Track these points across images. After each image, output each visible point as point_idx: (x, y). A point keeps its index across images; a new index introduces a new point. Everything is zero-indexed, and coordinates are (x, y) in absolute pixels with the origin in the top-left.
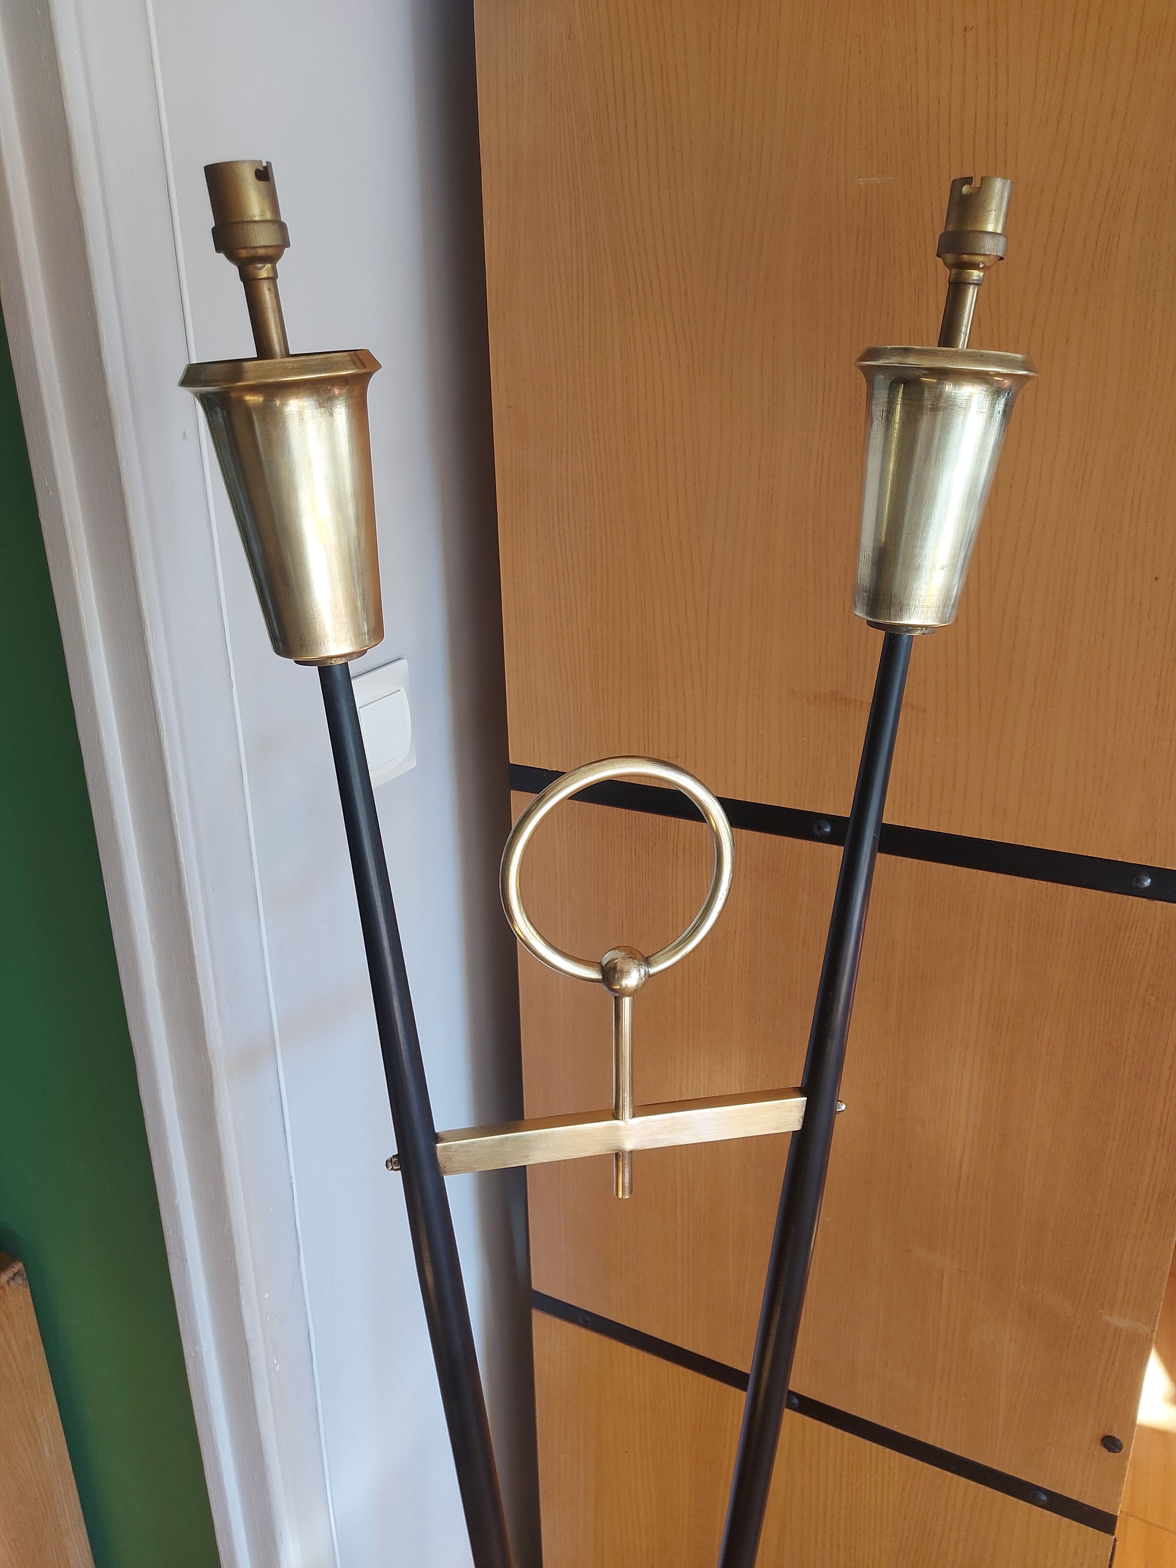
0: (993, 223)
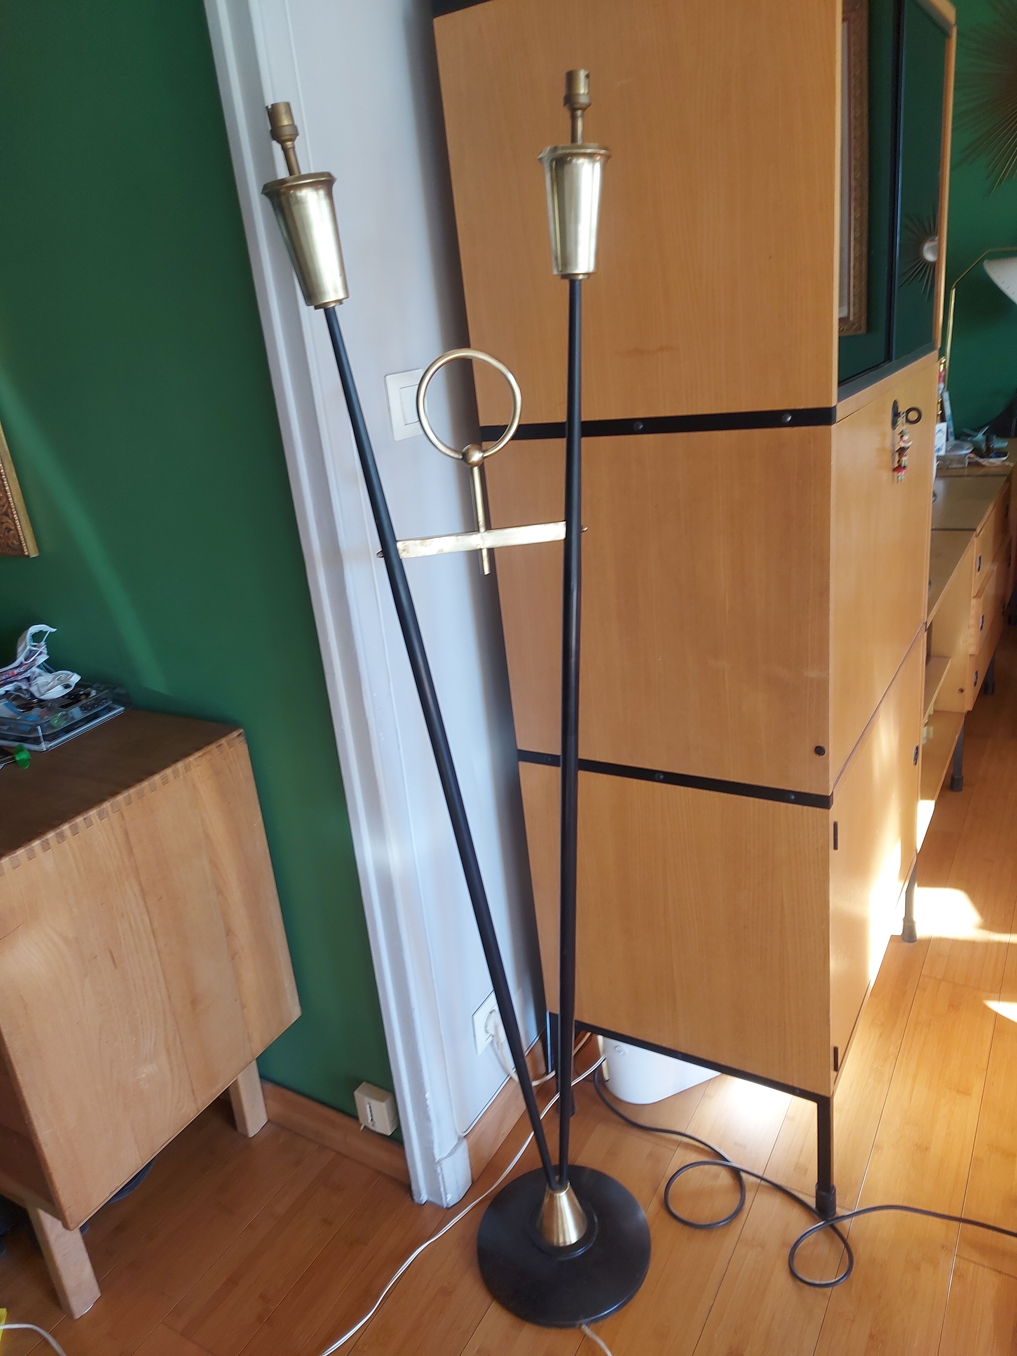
0: (582, 90)
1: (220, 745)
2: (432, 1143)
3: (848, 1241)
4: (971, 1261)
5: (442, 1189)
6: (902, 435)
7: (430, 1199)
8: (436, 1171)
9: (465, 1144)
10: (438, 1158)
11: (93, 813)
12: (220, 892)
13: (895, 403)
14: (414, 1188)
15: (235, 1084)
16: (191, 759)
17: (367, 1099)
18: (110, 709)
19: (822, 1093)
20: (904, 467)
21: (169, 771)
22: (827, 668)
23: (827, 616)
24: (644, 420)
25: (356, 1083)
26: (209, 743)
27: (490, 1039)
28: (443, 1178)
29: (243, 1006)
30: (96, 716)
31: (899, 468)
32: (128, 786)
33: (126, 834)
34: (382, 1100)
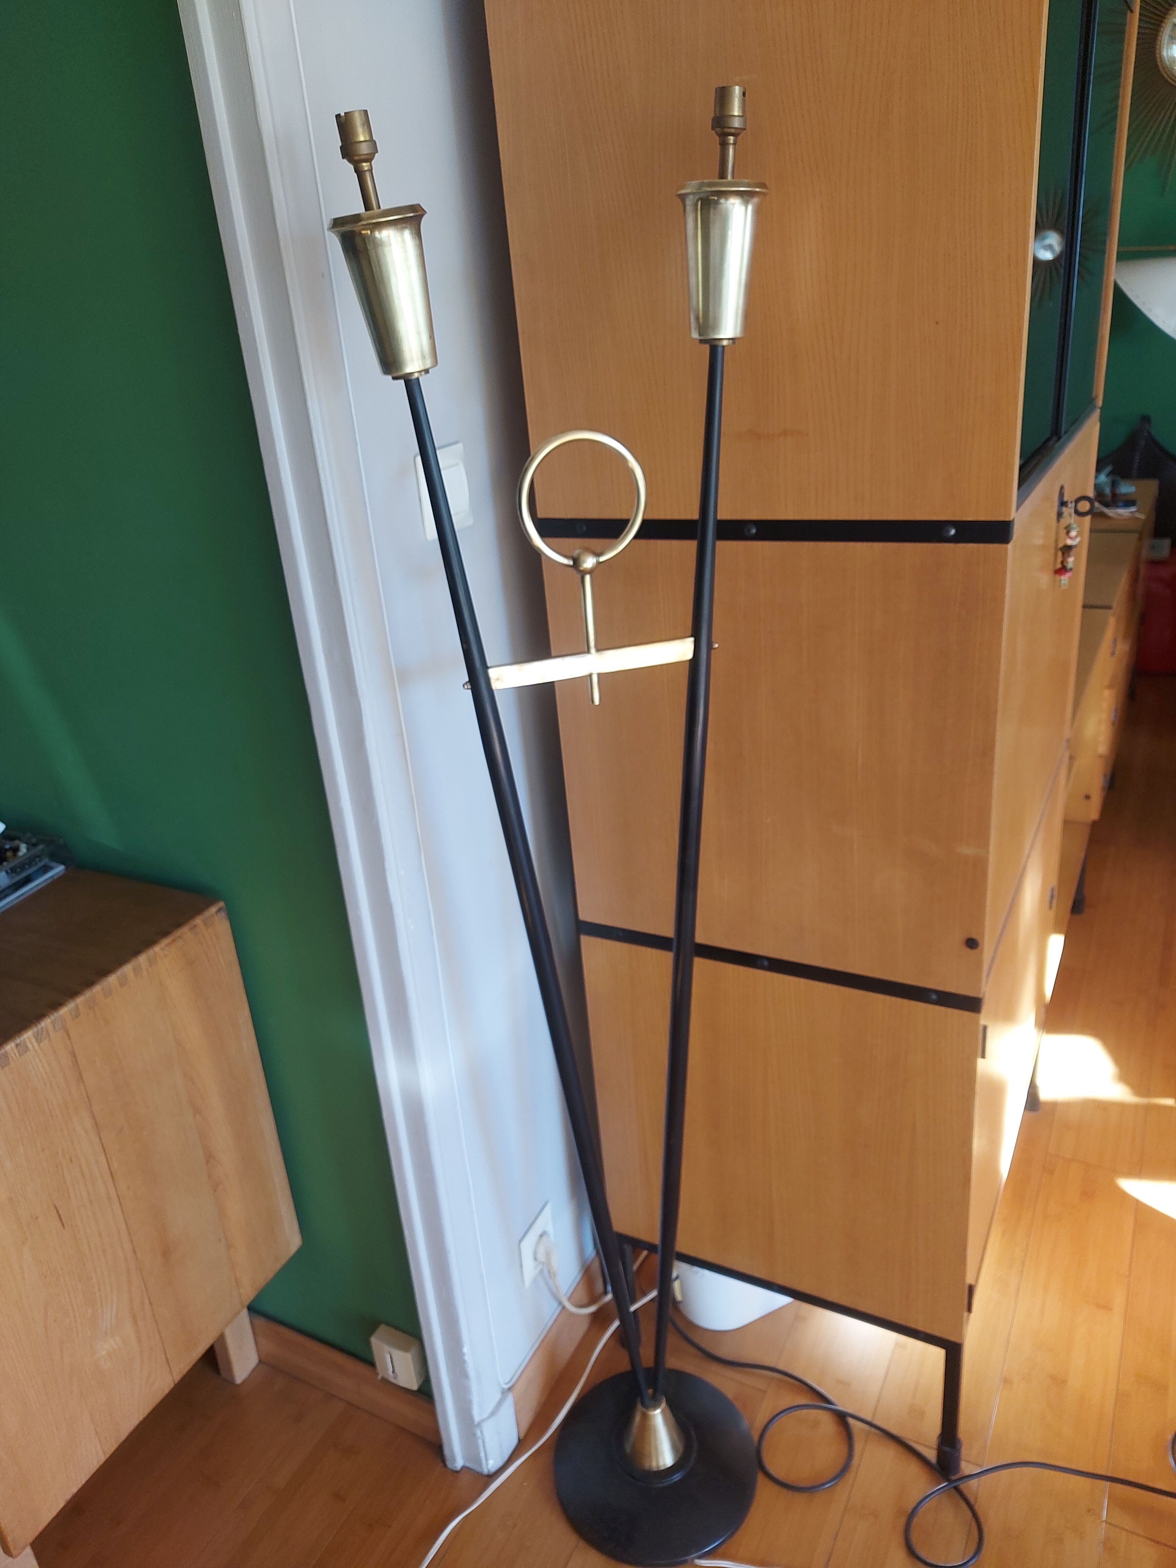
0: (736, 110)
1: (195, 926)
2: (470, 1402)
3: (976, 1508)
4: (1122, 1529)
5: (482, 1455)
6: (1068, 530)
7: (468, 1465)
8: (474, 1435)
9: (510, 1400)
10: (477, 1419)
11: (28, 1036)
12: (197, 1111)
13: (1062, 488)
14: (446, 1452)
15: (221, 1338)
16: (157, 949)
17: (386, 1348)
18: (46, 869)
19: (952, 1339)
20: (1071, 569)
21: (127, 969)
22: (986, 845)
23: (990, 782)
24: (757, 523)
25: (371, 1326)
26: (179, 925)
27: (540, 1267)
28: (483, 1442)
29: (229, 1246)
30: (27, 880)
31: (1062, 570)
32: (73, 994)
33: (74, 1055)
34: (406, 1349)
